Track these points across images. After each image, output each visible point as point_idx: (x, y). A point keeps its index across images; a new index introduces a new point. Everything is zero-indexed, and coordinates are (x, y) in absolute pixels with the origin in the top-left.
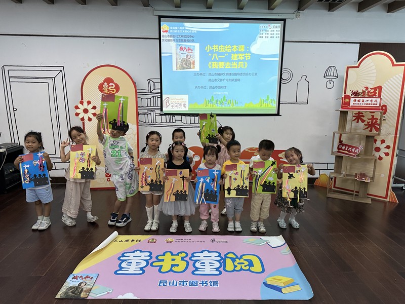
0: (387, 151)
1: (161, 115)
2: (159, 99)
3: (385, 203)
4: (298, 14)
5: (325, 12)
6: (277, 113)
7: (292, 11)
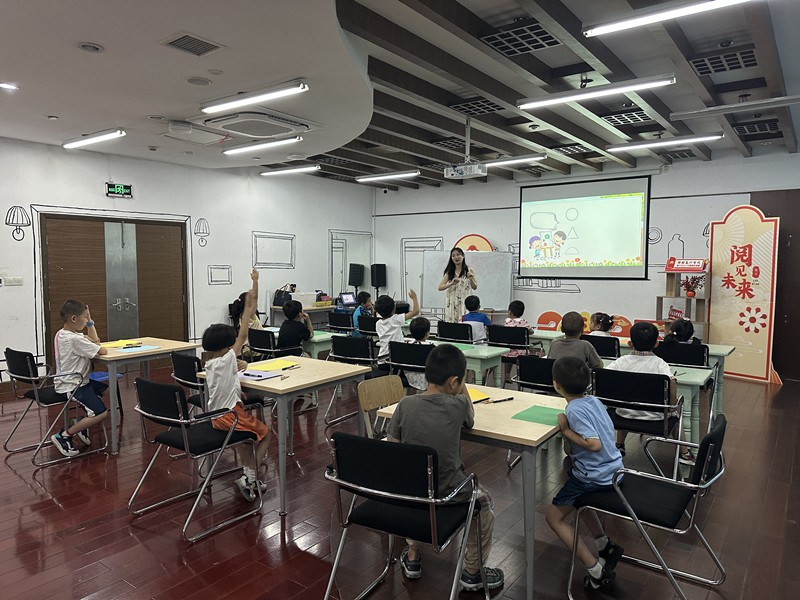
0: (763, 321)
1: (519, 278)
3: (766, 385)
4: (666, 168)
6: (644, 277)
7: (658, 166)
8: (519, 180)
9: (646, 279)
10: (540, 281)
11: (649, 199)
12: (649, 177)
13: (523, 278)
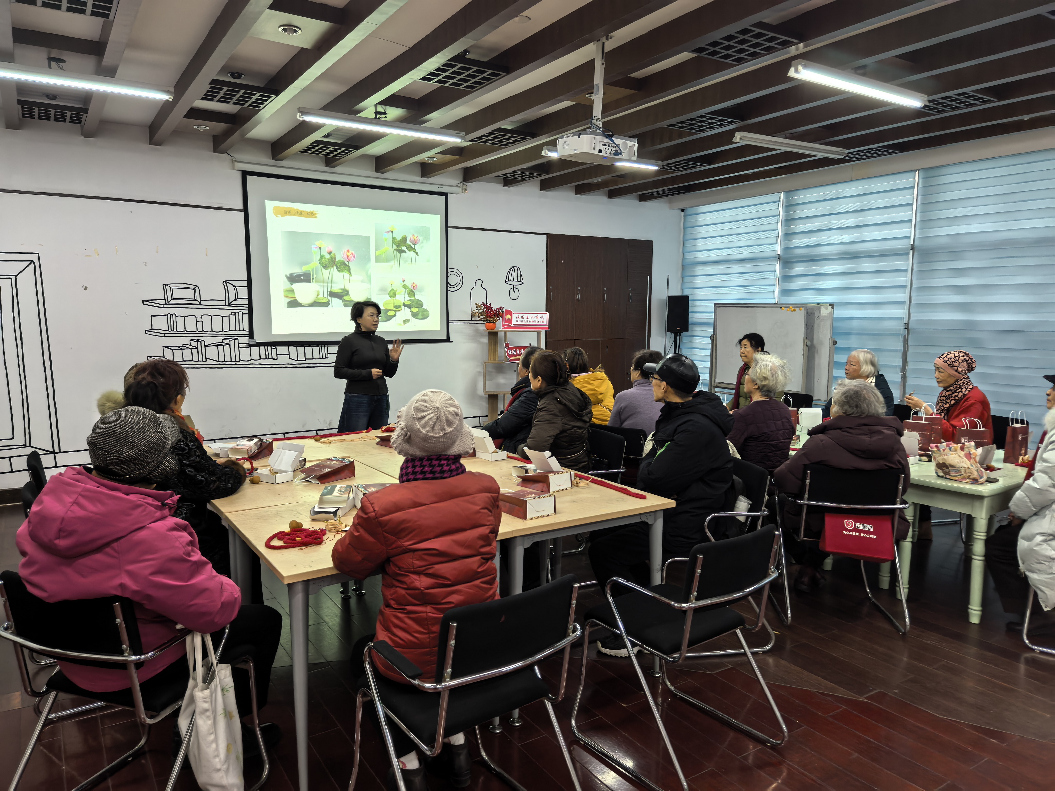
1: (250, 346)
2: (246, 317)
4: (464, 187)
5: (499, 187)
6: (445, 338)
7: (456, 182)
8: (238, 156)
9: (448, 340)
10: (293, 349)
11: (447, 227)
12: (446, 195)
13: (259, 345)
